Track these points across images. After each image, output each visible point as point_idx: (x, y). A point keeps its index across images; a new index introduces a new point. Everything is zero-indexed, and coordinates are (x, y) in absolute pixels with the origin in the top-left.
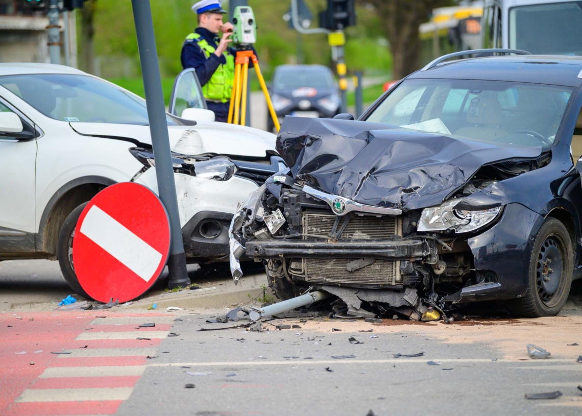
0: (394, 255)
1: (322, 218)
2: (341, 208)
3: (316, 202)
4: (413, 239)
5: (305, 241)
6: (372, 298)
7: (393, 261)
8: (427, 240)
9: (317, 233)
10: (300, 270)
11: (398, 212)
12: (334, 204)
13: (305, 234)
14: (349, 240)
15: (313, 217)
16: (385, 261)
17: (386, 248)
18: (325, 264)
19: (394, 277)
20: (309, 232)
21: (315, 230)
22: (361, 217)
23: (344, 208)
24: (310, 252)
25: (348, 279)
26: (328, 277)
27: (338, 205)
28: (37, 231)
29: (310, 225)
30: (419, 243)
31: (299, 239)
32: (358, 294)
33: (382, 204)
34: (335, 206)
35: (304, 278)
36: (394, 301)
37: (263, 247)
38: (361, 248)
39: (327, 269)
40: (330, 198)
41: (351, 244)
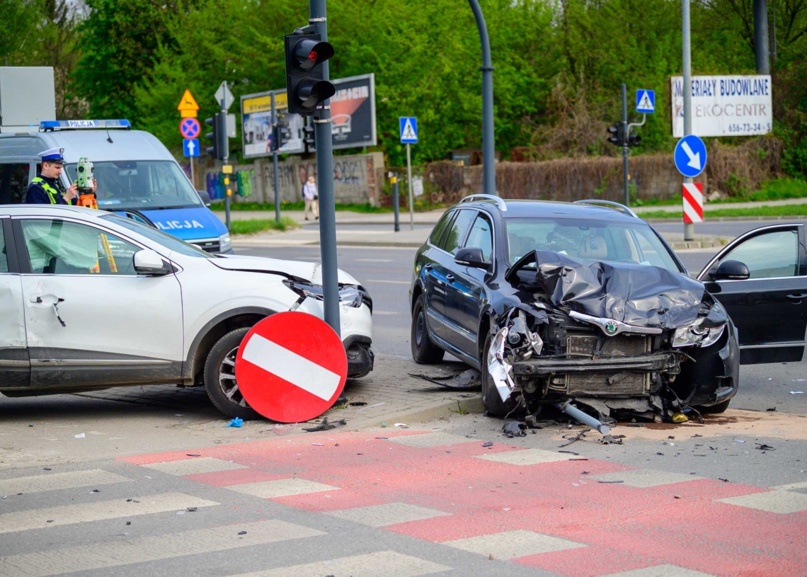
0: (651, 368)
1: (584, 339)
2: (614, 329)
3: (585, 325)
4: (663, 354)
5: (568, 359)
6: (618, 405)
7: (643, 373)
8: (674, 353)
9: (580, 351)
10: (563, 385)
11: (659, 331)
12: (607, 326)
13: (569, 353)
14: (610, 357)
15: (576, 339)
16: (637, 373)
17: (647, 362)
18: (588, 379)
19: (644, 387)
20: (574, 351)
21: (577, 349)
22: (628, 337)
23: (616, 329)
24: (581, 369)
25: (606, 390)
26: (588, 390)
27: (612, 327)
28: (185, 360)
29: (574, 345)
30: (669, 356)
31: (564, 358)
32: (606, 403)
33: (649, 326)
34: (608, 328)
35: (565, 392)
36: (640, 406)
37: (535, 366)
38: (626, 363)
39: (588, 383)
40: (603, 322)
41: (612, 360)
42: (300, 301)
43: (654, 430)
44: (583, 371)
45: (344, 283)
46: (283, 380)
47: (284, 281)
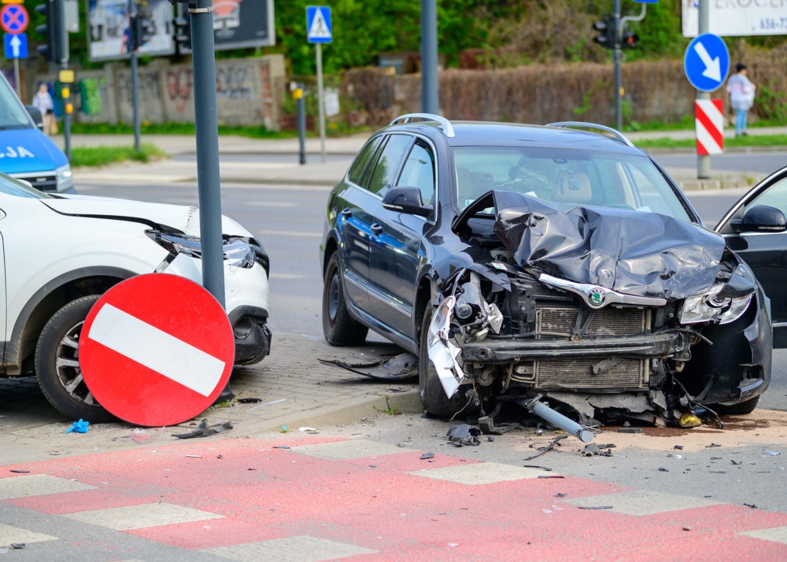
0: (651, 353)
1: (559, 312)
2: (601, 299)
3: (560, 294)
4: (668, 333)
5: (538, 340)
6: (605, 403)
7: (640, 360)
8: (682, 332)
9: (553, 330)
10: (530, 375)
11: (663, 302)
12: (590, 295)
13: (538, 331)
14: (595, 338)
15: (548, 313)
16: (631, 359)
17: (645, 345)
18: (565, 366)
19: (641, 378)
20: (543, 329)
21: (550, 326)
22: (620, 309)
23: (604, 299)
24: (555, 353)
25: (589, 382)
26: (564, 382)
27: (597, 296)
28: (9, 339)
29: (544, 320)
30: (675, 337)
31: (532, 338)
32: (589, 400)
33: (648, 294)
34: (593, 297)
35: (534, 384)
36: (635, 405)
37: (492, 350)
38: (616, 346)
39: (565, 373)
40: (584, 289)
41: (598, 342)
42: (169, 259)
43: (654, 438)
44: (557, 356)
45: (231, 234)
46: (146, 368)
47: (147, 231)
